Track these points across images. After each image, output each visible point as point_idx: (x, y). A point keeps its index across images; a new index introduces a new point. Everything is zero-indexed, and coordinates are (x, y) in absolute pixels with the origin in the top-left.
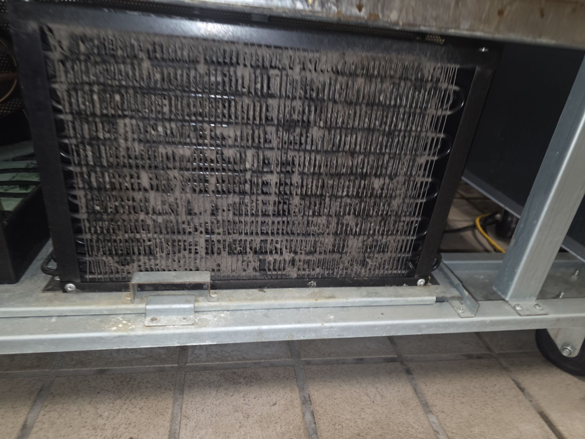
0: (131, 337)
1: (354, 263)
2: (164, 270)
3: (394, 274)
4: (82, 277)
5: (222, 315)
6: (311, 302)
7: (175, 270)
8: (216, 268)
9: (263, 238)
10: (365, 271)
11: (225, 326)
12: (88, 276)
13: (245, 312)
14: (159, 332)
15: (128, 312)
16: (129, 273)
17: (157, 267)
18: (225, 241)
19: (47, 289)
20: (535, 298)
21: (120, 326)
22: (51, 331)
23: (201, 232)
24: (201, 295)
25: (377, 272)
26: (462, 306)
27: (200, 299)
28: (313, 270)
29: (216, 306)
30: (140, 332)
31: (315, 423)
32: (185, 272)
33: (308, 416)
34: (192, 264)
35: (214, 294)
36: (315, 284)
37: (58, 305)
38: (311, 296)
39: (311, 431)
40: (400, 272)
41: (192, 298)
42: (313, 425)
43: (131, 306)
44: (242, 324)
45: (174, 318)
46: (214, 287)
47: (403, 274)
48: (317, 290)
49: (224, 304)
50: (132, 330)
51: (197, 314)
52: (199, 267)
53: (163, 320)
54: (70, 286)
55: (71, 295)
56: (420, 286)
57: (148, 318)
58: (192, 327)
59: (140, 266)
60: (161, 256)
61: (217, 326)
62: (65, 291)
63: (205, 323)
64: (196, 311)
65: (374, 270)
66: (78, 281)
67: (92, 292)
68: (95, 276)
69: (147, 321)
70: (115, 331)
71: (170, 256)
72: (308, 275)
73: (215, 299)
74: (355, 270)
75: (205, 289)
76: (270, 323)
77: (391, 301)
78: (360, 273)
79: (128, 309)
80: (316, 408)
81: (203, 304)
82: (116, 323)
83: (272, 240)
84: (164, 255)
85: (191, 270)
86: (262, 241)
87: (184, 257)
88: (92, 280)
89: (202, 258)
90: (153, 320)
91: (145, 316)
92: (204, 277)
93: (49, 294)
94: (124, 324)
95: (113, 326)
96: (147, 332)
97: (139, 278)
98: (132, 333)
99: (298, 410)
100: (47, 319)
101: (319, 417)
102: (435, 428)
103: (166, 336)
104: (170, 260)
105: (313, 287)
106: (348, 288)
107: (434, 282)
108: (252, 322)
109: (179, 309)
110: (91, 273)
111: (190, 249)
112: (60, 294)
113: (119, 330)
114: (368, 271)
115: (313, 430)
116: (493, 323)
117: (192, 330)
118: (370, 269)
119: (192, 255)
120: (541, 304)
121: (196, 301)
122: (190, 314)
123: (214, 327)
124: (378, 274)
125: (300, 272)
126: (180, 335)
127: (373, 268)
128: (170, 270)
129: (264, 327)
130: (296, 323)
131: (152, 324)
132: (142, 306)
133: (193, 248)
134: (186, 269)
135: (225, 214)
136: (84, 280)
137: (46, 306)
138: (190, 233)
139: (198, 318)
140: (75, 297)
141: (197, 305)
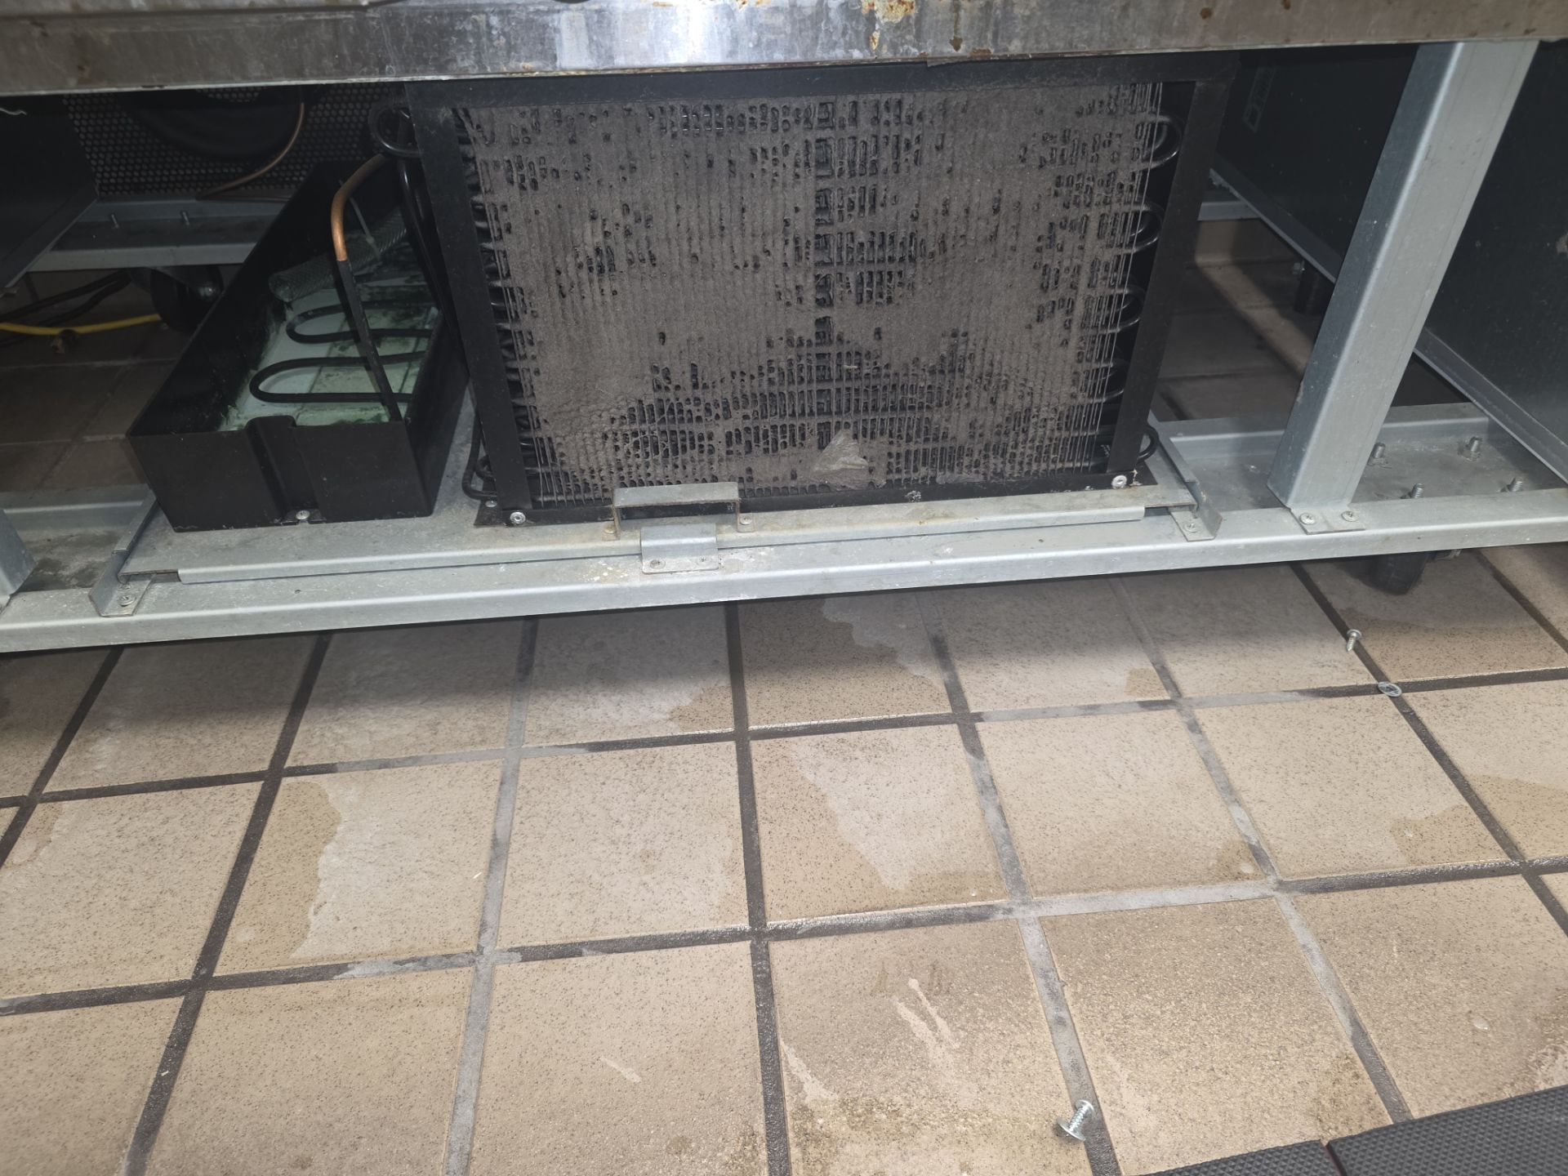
0: (623, 589)
1: (991, 453)
2: (660, 483)
3: (1067, 469)
4: (534, 501)
5: (763, 553)
6: (913, 525)
7: (679, 482)
8: (745, 476)
9: (823, 419)
10: (1013, 468)
11: (769, 569)
12: (542, 499)
13: (800, 547)
14: (667, 581)
15: (613, 553)
16: (605, 490)
17: (650, 479)
18: (757, 428)
19: (481, 522)
20: (1347, 501)
21: (605, 574)
22: (503, 586)
23: (717, 417)
24: (726, 522)
25: (1034, 467)
26: (1194, 522)
27: (725, 527)
28: (916, 470)
29: (751, 539)
30: (637, 582)
31: (1006, 826)
32: (696, 485)
33: (993, 814)
34: (707, 472)
35: (746, 520)
36: (919, 495)
37: (506, 547)
38: (911, 516)
39: (1000, 841)
40: (1079, 465)
41: (712, 527)
42: (1003, 830)
43: (616, 544)
44: (796, 566)
45: (686, 560)
46: (746, 508)
47: (1086, 468)
48: (922, 505)
49: (765, 535)
50: (625, 579)
51: (721, 553)
52: (718, 476)
53: (670, 563)
54: (518, 516)
55: (519, 529)
56: (1118, 488)
57: (646, 562)
58: (717, 572)
59: (623, 478)
60: (655, 461)
61: (757, 570)
62: (510, 524)
63: (737, 566)
64: (721, 548)
65: (1029, 464)
66: (529, 506)
67: (552, 523)
68: (554, 498)
69: (645, 565)
70: (598, 582)
71: (670, 459)
72: (907, 480)
73: (749, 528)
74: (992, 467)
75: (731, 513)
76: (842, 564)
77: (1058, 519)
78: (1002, 471)
79: (612, 548)
80: (1006, 800)
81: (729, 535)
82: (598, 571)
83: (838, 422)
84: (659, 457)
85: (704, 481)
86: (819, 424)
87: (693, 460)
88: (549, 504)
89: (721, 460)
90: (653, 564)
91: (641, 559)
92: (728, 492)
93: (487, 530)
94: (609, 572)
95: (595, 574)
96: (648, 582)
97: (625, 497)
98: (626, 584)
99: (972, 804)
100: (492, 567)
101: (1013, 815)
102: (1243, 830)
103: (678, 588)
104: (670, 467)
105: (916, 500)
106: (981, 499)
107: (1147, 479)
108: (812, 563)
109: (692, 545)
110: (546, 494)
111: (701, 446)
112: (504, 530)
113: (605, 580)
114: (1017, 467)
115: (1003, 837)
116: (1251, 549)
117: (717, 576)
118: (1021, 463)
119: (705, 456)
120: (1356, 512)
121: (719, 532)
122: (710, 554)
123: (752, 571)
124: (1037, 471)
125: (890, 477)
126: (699, 587)
127: (1026, 460)
128: (670, 483)
129: (833, 570)
130: (885, 562)
131: (652, 571)
132: (634, 543)
133: (706, 442)
134: (697, 481)
135: (755, 382)
136: (536, 504)
137: (488, 547)
138: (699, 419)
139: (724, 559)
140: (526, 532)
141: (720, 537)
